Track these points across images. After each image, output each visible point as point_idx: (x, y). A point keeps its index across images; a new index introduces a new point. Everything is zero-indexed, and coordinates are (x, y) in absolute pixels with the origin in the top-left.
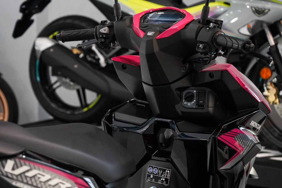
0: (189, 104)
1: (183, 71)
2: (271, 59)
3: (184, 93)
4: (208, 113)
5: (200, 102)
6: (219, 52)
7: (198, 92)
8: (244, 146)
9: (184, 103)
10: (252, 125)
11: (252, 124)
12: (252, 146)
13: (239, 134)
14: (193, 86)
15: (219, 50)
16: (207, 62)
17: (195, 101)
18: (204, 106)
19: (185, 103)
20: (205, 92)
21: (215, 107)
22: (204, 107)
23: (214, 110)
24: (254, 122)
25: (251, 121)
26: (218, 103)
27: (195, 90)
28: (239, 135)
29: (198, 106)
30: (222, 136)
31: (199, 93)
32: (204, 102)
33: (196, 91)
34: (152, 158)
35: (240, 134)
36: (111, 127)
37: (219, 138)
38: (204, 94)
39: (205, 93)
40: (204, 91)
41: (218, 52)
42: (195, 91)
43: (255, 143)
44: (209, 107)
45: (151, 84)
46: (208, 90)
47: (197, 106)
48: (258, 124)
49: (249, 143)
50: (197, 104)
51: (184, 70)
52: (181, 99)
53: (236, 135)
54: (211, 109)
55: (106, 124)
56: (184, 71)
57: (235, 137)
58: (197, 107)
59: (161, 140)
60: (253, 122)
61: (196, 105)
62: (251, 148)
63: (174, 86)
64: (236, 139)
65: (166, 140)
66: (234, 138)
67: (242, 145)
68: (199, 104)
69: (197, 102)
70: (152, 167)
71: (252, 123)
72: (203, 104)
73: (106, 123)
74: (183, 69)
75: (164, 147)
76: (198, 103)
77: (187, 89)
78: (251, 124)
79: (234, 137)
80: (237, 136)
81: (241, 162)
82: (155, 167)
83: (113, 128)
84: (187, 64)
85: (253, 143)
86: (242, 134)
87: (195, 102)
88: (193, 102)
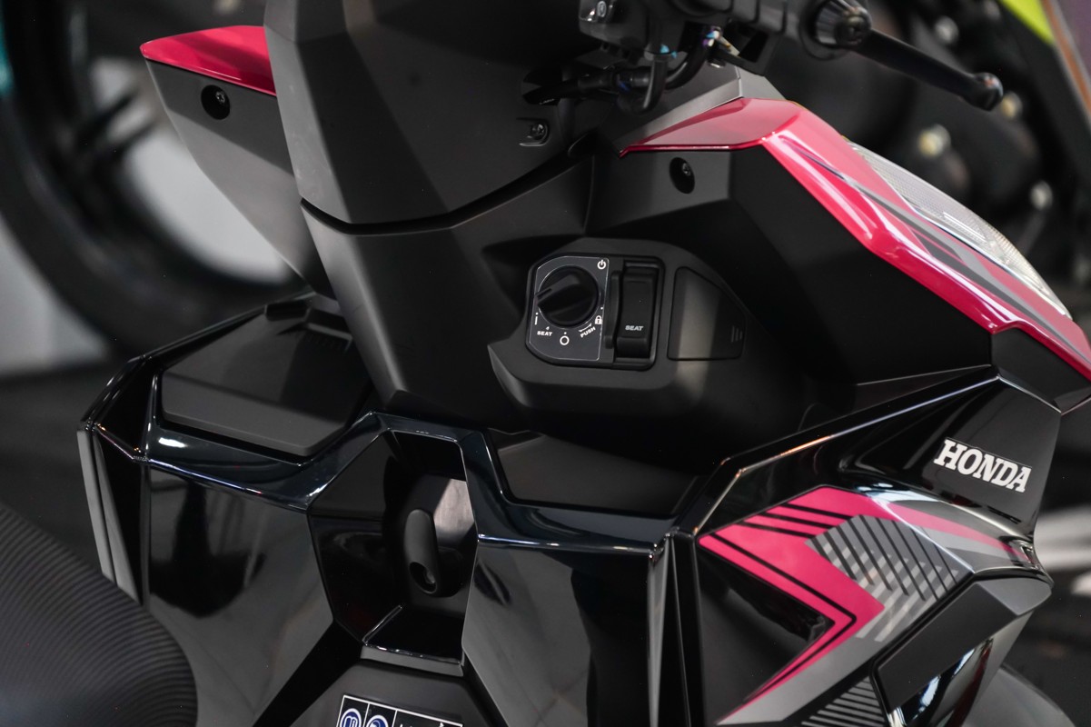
0: (565, 340)
1: (530, 141)
2: (990, 87)
3: (543, 273)
4: (675, 391)
5: (628, 328)
6: (711, 43)
7: (620, 268)
8: (881, 587)
9: (539, 333)
10: (951, 466)
11: (947, 460)
12: (940, 591)
13: (847, 518)
14: (592, 233)
15: (709, 31)
16: (643, 101)
17: (599, 321)
18: (650, 349)
19: (542, 333)
20: (657, 270)
21: (716, 357)
22: (648, 356)
23: (710, 377)
24: (961, 448)
25: (944, 445)
26: (735, 335)
27: (602, 256)
28: (845, 525)
29: (617, 354)
30: (733, 532)
31: (623, 273)
32: (649, 332)
33: (610, 266)
34: (368, 653)
35: (856, 520)
36: (136, 465)
37: (708, 542)
38: (650, 281)
39: (658, 276)
40: (654, 266)
41: (705, 42)
42: (602, 264)
43: (964, 574)
44: (681, 356)
45: (342, 214)
46: (676, 257)
47: (612, 351)
48: (999, 461)
49: (924, 574)
50: (611, 337)
51: (538, 138)
52: (522, 306)
53: (829, 527)
54: (691, 372)
55: (106, 447)
56: (537, 144)
57: (821, 538)
58: (609, 356)
59: (415, 551)
60: (953, 450)
61: (608, 345)
62: (931, 601)
63: (477, 232)
64: (828, 548)
65: (441, 549)
66: (809, 543)
67: (871, 582)
68: (619, 339)
69: (614, 328)
70: (361, 707)
71: (945, 452)
72: (645, 340)
73: (101, 439)
74: (532, 133)
75: (431, 587)
76: (615, 336)
77: (556, 252)
78: (939, 461)
79: (811, 537)
80: (833, 532)
81: (861, 684)
82: (375, 711)
83: (146, 468)
84: (555, 103)
85: (955, 573)
86: (866, 517)
87: (598, 326)
88: (589, 328)
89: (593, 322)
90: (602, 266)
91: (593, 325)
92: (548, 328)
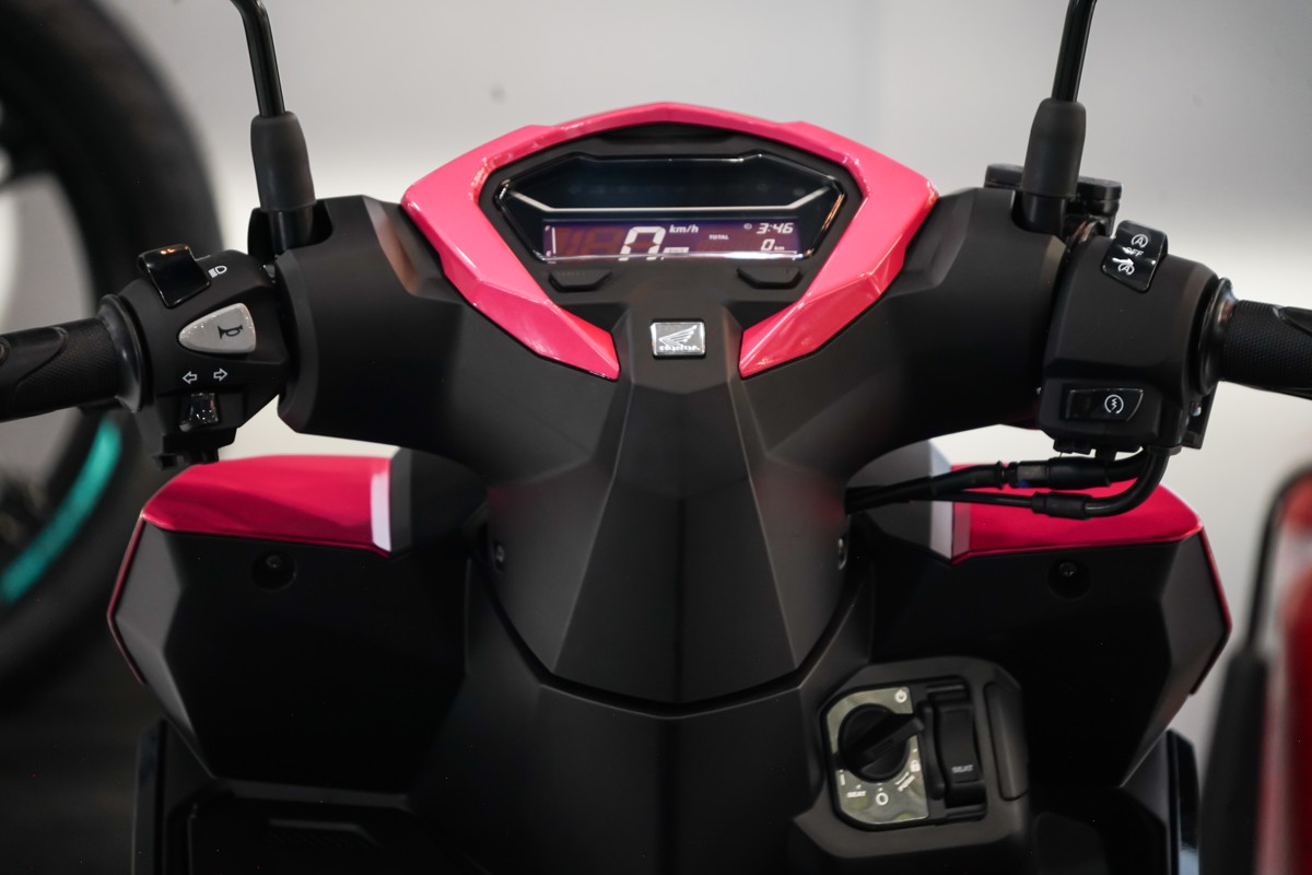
0: (882, 798)
5: (954, 770)
7: (925, 696)
9: (848, 795)
17: (915, 766)
18: (986, 792)
19: (854, 795)
20: (963, 693)
22: (985, 802)
27: (898, 684)
29: (949, 805)
31: (933, 702)
32: (978, 770)
33: (911, 695)
38: (969, 706)
39: (966, 698)
40: (957, 688)
42: (902, 695)
46: (980, 672)
47: (940, 802)
50: (943, 786)
58: (941, 811)
61: (933, 796)
68: (949, 787)
72: (983, 781)
76: (947, 782)
87: (916, 775)
88: (907, 778)
89: (909, 770)
90: (901, 698)
91: (911, 774)
92: (859, 787)
